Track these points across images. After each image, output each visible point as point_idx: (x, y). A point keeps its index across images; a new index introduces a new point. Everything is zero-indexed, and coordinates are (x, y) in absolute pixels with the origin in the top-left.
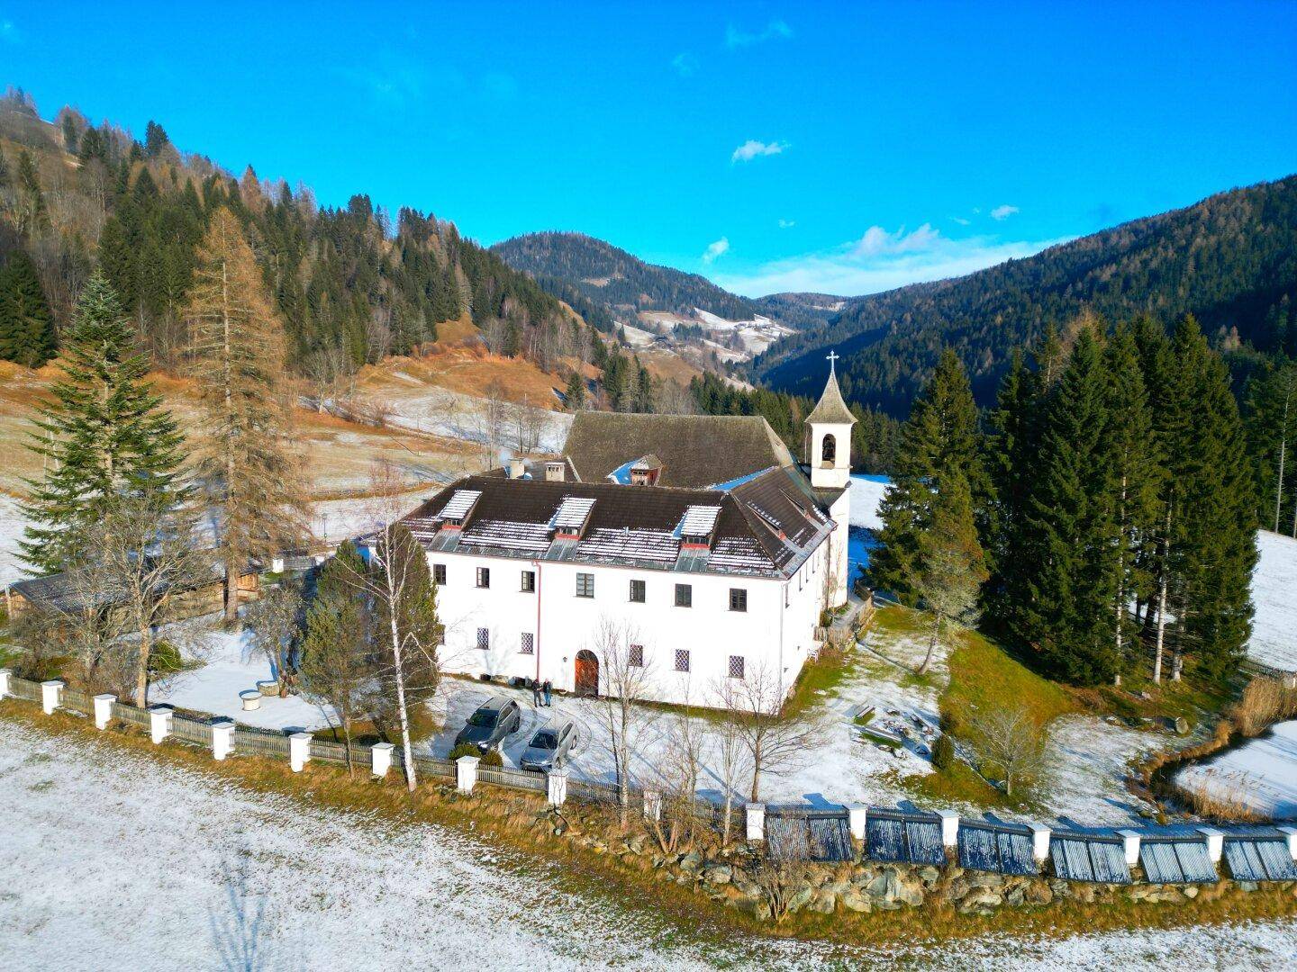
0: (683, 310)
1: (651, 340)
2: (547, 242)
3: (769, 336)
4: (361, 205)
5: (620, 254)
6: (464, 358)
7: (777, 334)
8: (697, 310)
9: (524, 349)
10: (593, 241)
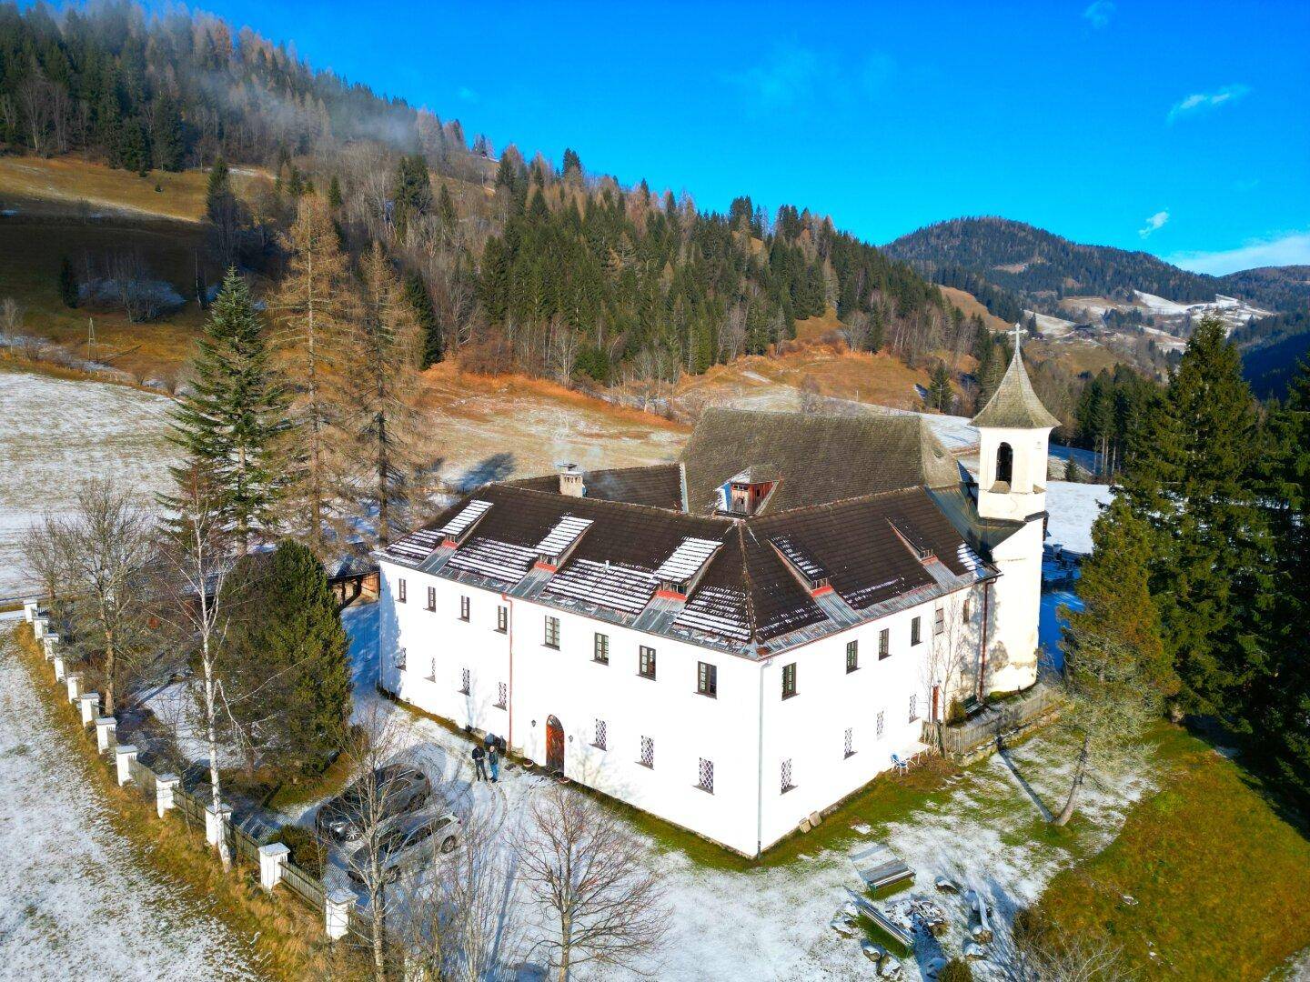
0: (1119, 294)
1: (1069, 330)
2: (957, 230)
3: (1234, 320)
4: (742, 206)
5: (1043, 235)
6: (822, 355)
7: (1246, 317)
8: (1136, 292)
9: (889, 344)
10: (1011, 224)
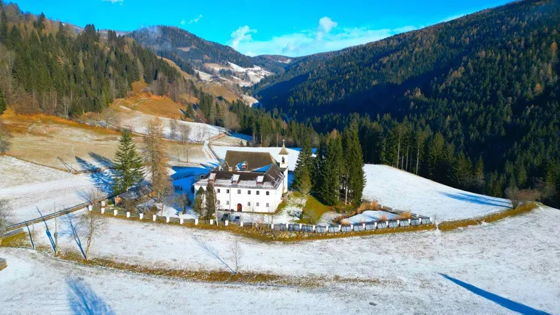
0: (223, 63)
1: (211, 78)
3: (260, 75)
4: (90, 28)
5: (194, 37)
6: (144, 97)
7: (263, 74)
8: (229, 62)
9: (166, 93)
10: (181, 31)
